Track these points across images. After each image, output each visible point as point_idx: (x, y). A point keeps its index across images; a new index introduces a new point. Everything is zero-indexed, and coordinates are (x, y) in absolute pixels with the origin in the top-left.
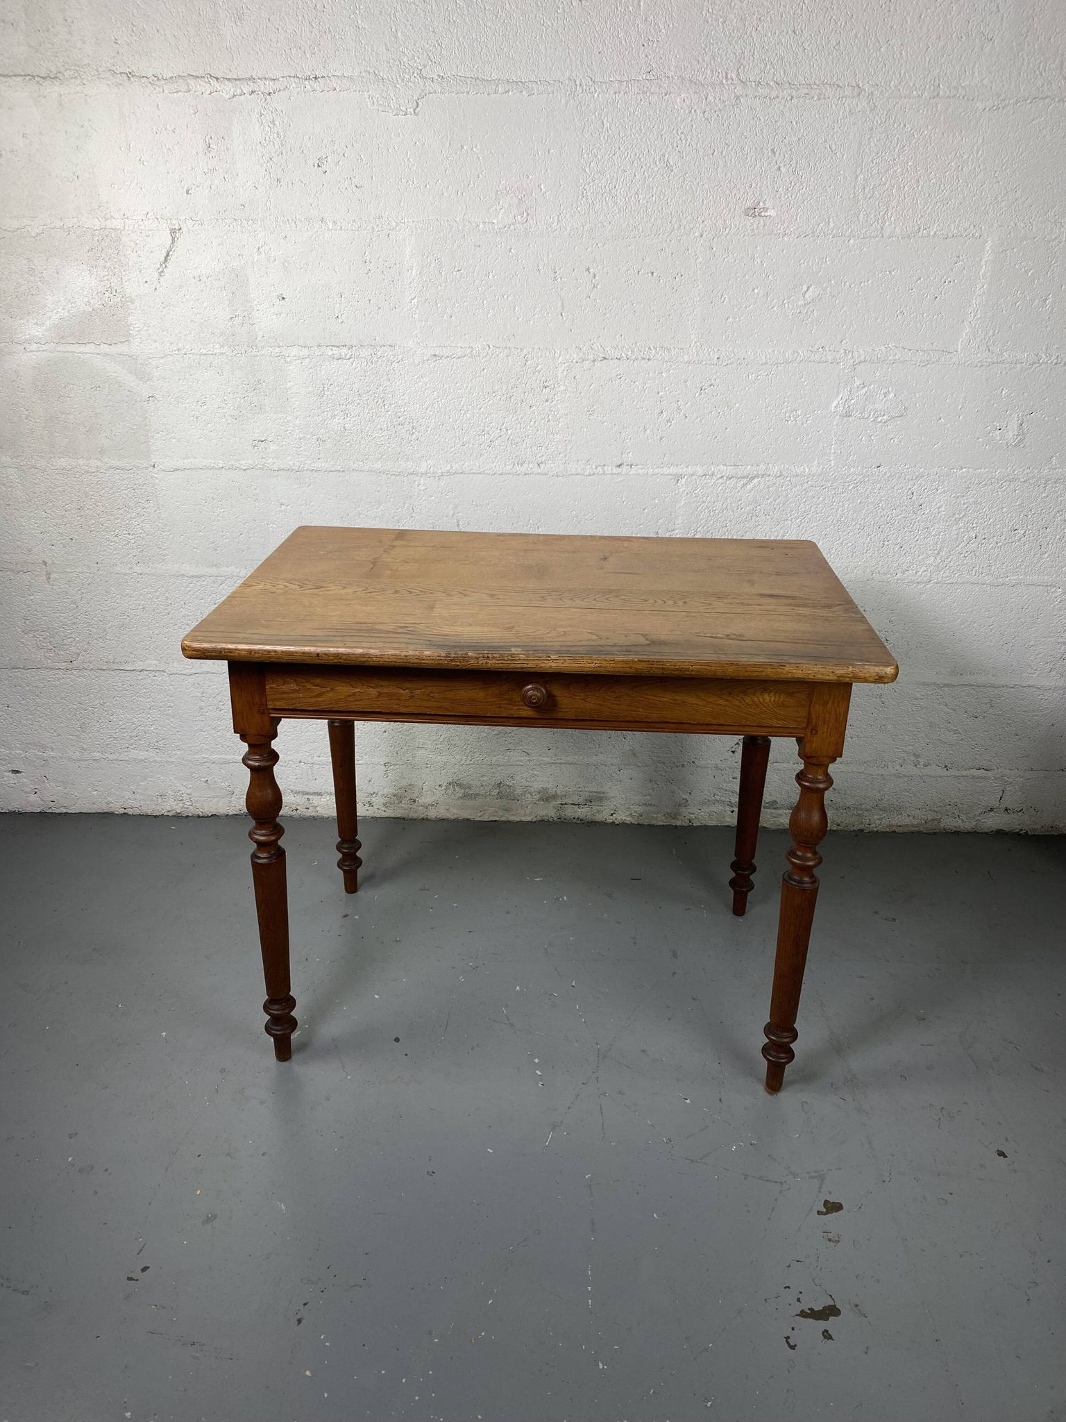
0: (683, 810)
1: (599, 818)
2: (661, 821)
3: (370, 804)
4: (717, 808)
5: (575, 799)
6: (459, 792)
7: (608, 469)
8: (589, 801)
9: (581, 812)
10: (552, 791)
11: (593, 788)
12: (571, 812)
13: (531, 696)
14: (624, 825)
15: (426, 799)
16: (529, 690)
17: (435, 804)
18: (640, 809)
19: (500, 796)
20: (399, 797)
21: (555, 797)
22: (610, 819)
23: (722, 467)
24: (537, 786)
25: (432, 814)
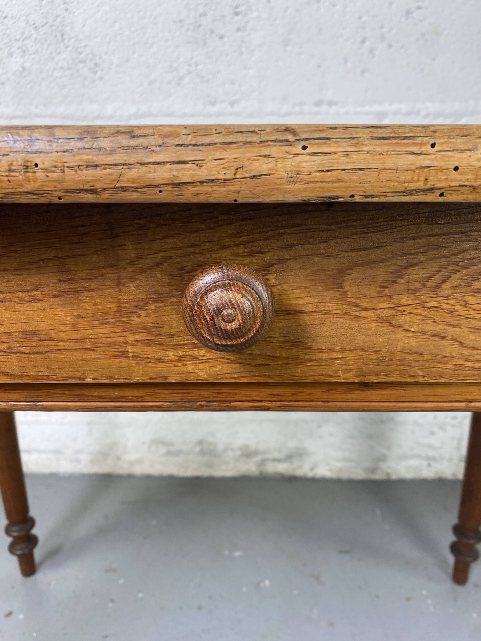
0: (382, 465)
1: (300, 473)
2: (359, 474)
3: (78, 461)
4: (414, 462)
5: (276, 455)
6: (163, 450)
7: (306, 108)
8: (289, 458)
9: (283, 468)
10: (253, 447)
11: (293, 444)
12: (272, 468)
13: (219, 310)
14: (324, 481)
15: (132, 456)
16: (211, 289)
17: (139, 462)
18: (340, 465)
19: (202, 453)
20: (104, 454)
21: (255, 453)
22: (310, 474)
23: (428, 104)
24: (239, 442)
25: (138, 470)
